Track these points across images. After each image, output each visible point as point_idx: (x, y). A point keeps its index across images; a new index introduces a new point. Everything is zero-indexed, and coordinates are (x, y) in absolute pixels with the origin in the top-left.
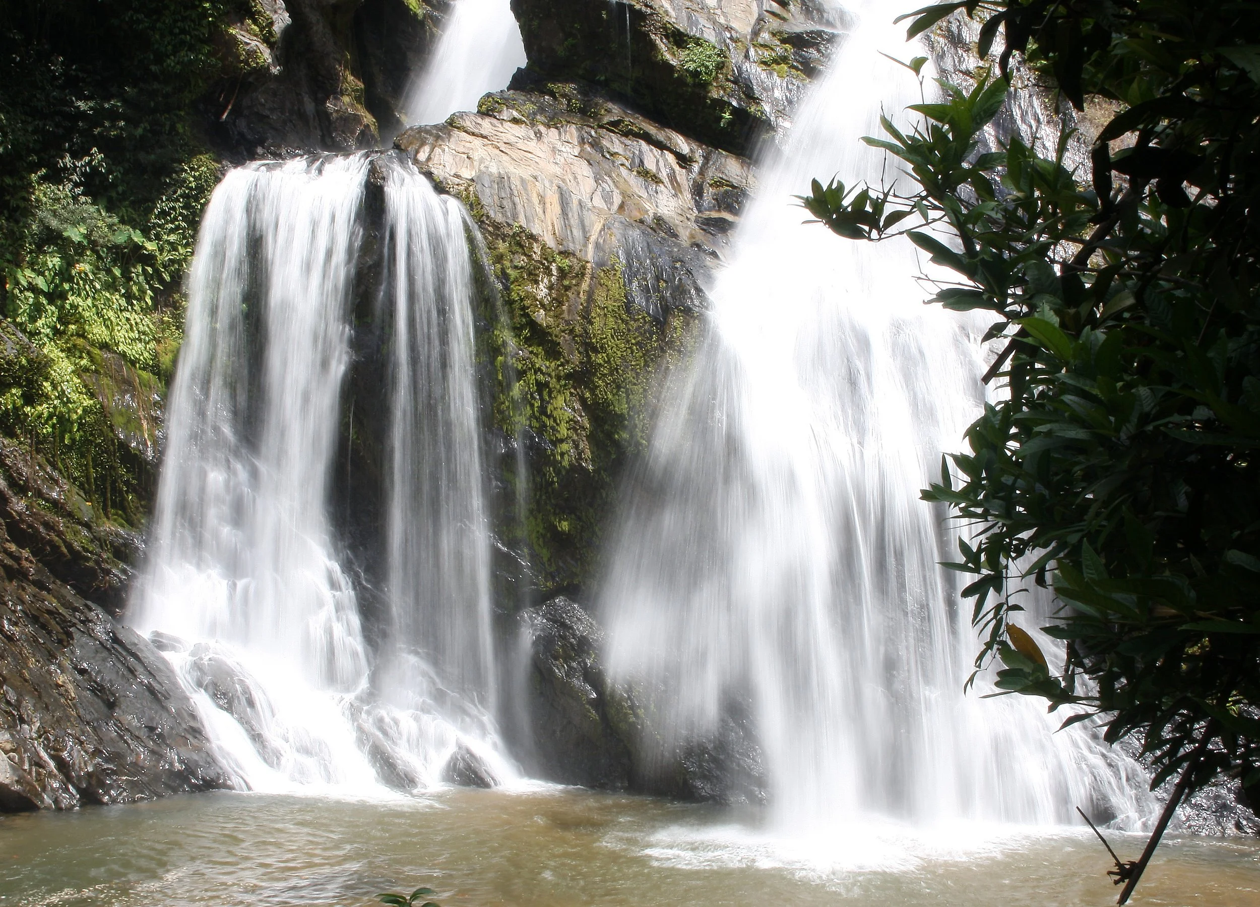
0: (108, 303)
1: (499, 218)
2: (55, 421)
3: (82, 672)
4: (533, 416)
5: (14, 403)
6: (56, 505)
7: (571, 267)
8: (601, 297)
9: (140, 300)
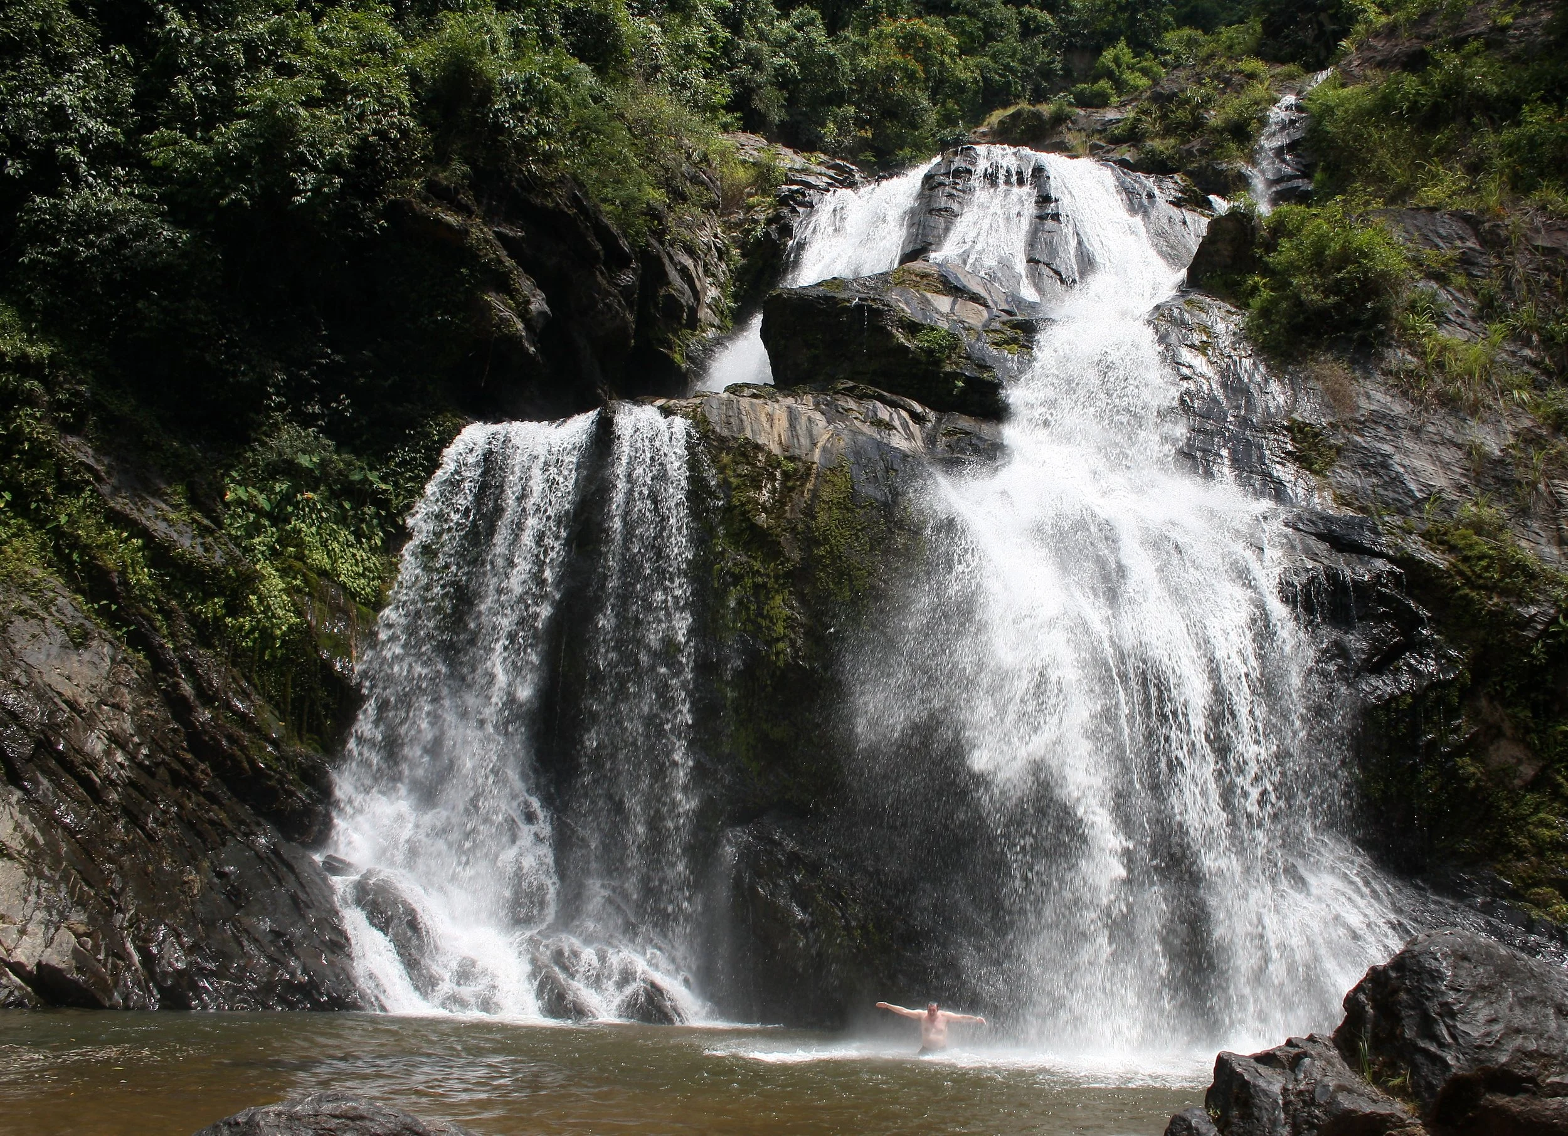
0: (333, 534)
1: (725, 433)
2: (257, 635)
3: (222, 875)
4: (748, 619)
5: (215, 612)
6: (243, 716)
7: (796, 470)
8: (826, 493)
9: (369, 539)
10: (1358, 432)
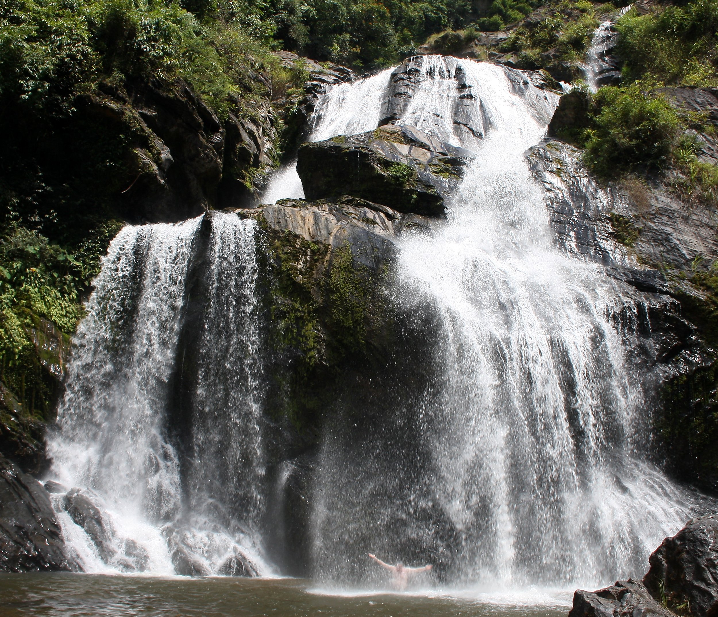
0: (48, 292)
1: (277, 228)
2: (4, 352)
4: (293, 338)
7: (319, 249)
8: (337, 263)
9: (69, 294)
10: (651, 220)
